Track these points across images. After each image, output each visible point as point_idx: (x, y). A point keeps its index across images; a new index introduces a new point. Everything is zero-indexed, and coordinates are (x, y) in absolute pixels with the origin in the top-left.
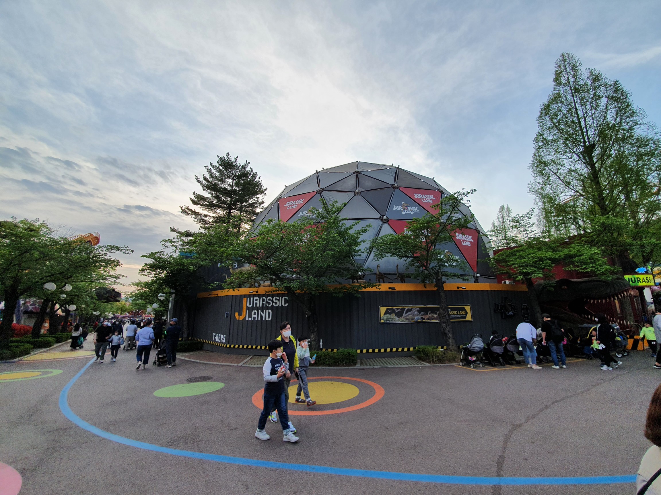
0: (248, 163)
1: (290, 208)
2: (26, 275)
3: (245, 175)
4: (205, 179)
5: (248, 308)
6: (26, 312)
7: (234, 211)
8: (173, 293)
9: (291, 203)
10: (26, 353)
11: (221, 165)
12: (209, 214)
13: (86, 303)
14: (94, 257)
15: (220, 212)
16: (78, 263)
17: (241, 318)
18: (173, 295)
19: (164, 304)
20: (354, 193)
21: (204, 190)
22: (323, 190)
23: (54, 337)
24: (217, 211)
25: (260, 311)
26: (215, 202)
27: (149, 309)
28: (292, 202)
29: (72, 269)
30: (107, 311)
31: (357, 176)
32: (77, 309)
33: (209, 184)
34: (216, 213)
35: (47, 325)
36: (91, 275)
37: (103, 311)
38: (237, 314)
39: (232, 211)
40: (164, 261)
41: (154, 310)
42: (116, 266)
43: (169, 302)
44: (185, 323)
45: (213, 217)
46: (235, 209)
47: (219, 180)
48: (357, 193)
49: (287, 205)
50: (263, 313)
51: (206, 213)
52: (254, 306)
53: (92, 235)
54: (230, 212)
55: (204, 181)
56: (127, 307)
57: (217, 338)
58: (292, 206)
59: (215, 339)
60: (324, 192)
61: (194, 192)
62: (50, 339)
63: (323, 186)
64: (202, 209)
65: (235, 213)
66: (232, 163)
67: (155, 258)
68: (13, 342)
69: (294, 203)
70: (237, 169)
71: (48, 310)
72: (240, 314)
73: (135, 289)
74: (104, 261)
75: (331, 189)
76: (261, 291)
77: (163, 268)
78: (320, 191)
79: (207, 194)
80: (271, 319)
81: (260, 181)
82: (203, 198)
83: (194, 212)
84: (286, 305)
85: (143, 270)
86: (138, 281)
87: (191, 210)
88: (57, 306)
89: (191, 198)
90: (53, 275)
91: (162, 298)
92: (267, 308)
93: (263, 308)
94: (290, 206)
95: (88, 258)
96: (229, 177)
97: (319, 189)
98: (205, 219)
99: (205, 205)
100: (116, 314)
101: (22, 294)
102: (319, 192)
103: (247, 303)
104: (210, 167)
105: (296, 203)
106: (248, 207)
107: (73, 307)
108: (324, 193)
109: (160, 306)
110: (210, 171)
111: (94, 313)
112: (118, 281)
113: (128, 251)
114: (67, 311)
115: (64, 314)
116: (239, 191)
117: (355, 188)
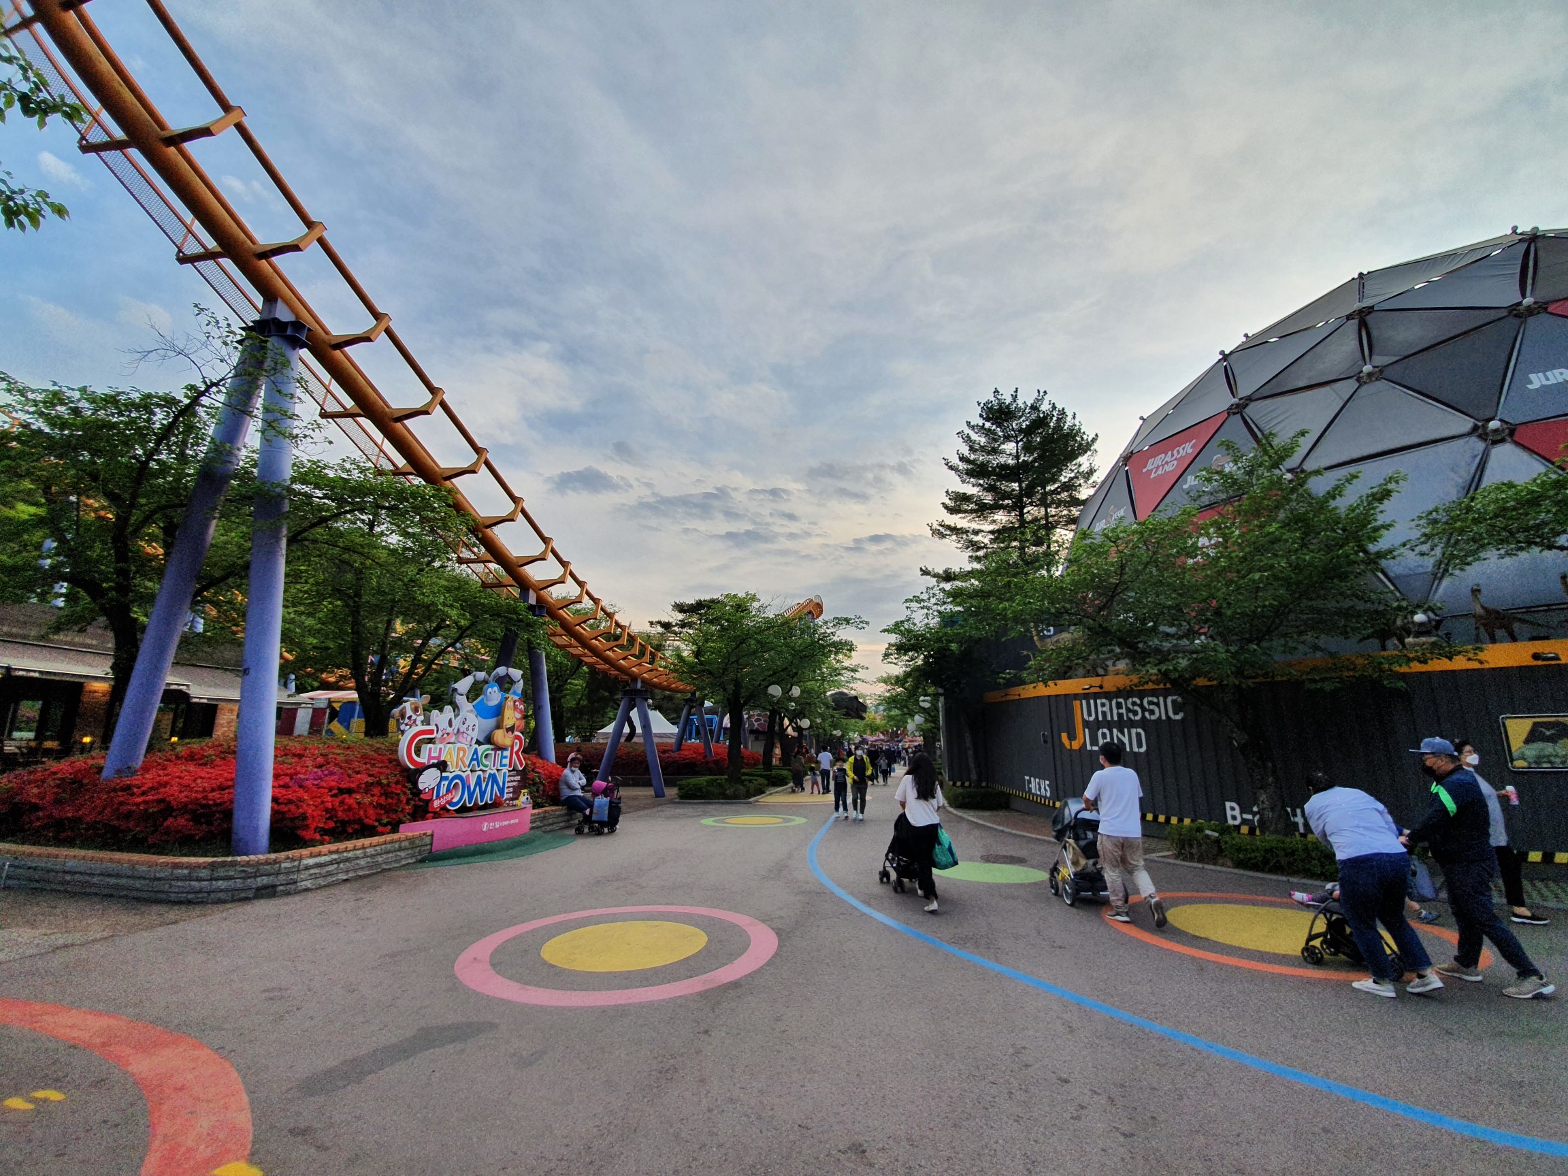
0: (1042, 394)
1: (1160, 472)
2: (747, 674)
3: (1040, 422)
4: (962, 459)
5: (1086, 724)
6: (752, 732)
7: (1030, 508)
8: (941, 695)
9: (1158, 460)
10: (760, 791)
11: (987, 419)
12: (982, 527)
13: (822, 715)
14: (819, 639)
15: (1001, 518)
16: (802, 651)
17: (1076, 745)
18: (942, 699)
19: (930, 714)
20: (1358, 380)
21: (963, 482)
22: (1249, 399)
23: (789, 770)
24: (996, 517)
25: (1115, 731)
26: (988, 498)
27: (911, 726)
28: (1163, 456)
29: (796, 662)
30: (851, 730)
31: (1363, 324)
32: (811, 727)
33: (970, 467)
34: (994, 521)
35: (777, 751)
36: (820, 669)
37: (845, 730)
38: (1064, 736)
39: (1025, 511)
40: (916, 637)
41: (919, 728)
42: (850, 650)
43: (938, 711)
44: (970, 753)
45: (992, 532)
46: (1031, 504)
47: (989, 453)
48: (1370, 375)
49: (1149, 467)
50: (1123, 734)
51: (975, 526)
52: (1100, 718)
53: (812, 600)
54: (1022, 514)
55: (960, 463)
56: (878, 721)
57: (1032, 785)
58: (1163, 466)
59: (1030, 789)
60: (1252, 405)
61: (947, 492)
62: (785, 773)
63: (1245, 390)
64: (966, 520)
65: (1032, 512)
66: (1008, 407)
67: (902, 633)
68: (744, 774)
69: (1168, 459)
70: (1021, 417)
71: (777, 728)
72: (1072, 737)
73: (883, 690)
74: (834, 644)
75: (1274, 390)
76: (1110, 683)
77: (916, 648)
78: (1238, 405)
79: (970, 489)
80: (1147, 750)
81: (1078, 424)
82: (965, 498)
83: (955, 530)
84: (1179, 717)
85: (886, 655)
86: (885, 675)
87: (949, 527)
88: (786, 722)
89: (943, 504)
90: (775, 673)
91: (927, 705)
92: (1132, 724)
93: (1121, 724)
94: (1157, 468)
95: (813, 643)
96: (1007, 438)
97: (1235, 400)
98: (976, 538)
99: (972, 511)
100: (865, 736)
101: (746, 703)
102: (1238, 409)
103: (1082, 712)
104: (967, 431)
105: (1173, 455)
106: (1059, 493)
107: (805, 723)
108: (1252, 410)
109: (926, 721)
110: (967, 439)
111: (835, 732)
112: (857, 675)
113: (862, 624)
114: (798, 729)
115: (795, 734)
116: (1035, 460)
117: (1360, 362)
